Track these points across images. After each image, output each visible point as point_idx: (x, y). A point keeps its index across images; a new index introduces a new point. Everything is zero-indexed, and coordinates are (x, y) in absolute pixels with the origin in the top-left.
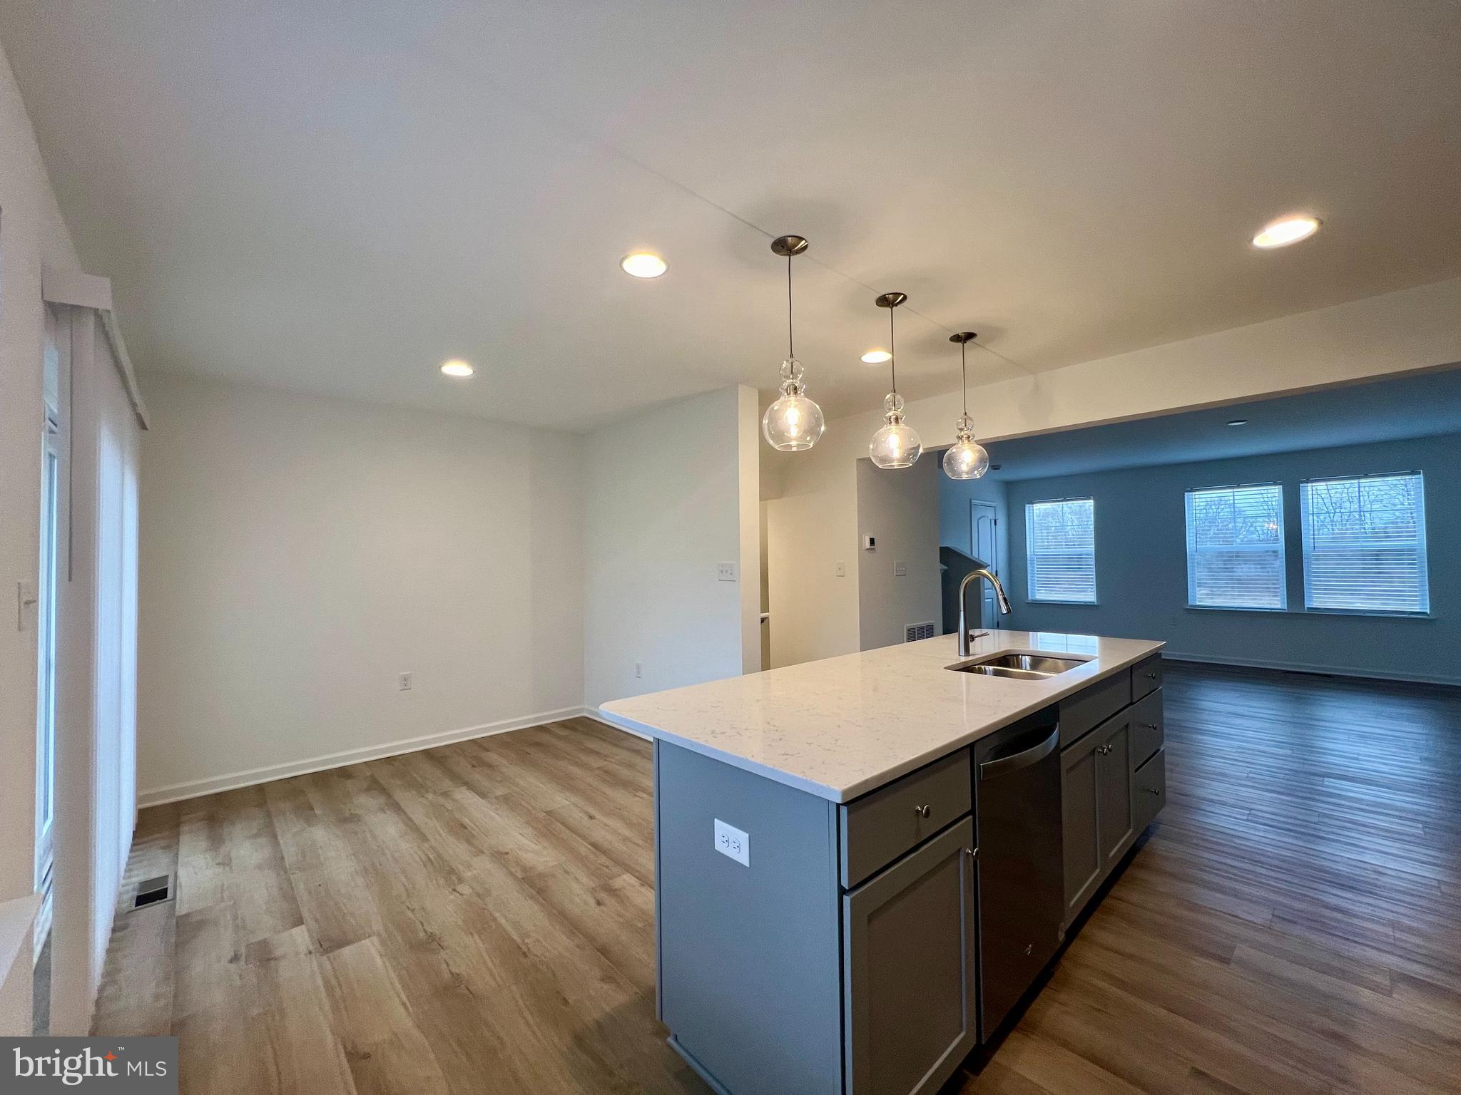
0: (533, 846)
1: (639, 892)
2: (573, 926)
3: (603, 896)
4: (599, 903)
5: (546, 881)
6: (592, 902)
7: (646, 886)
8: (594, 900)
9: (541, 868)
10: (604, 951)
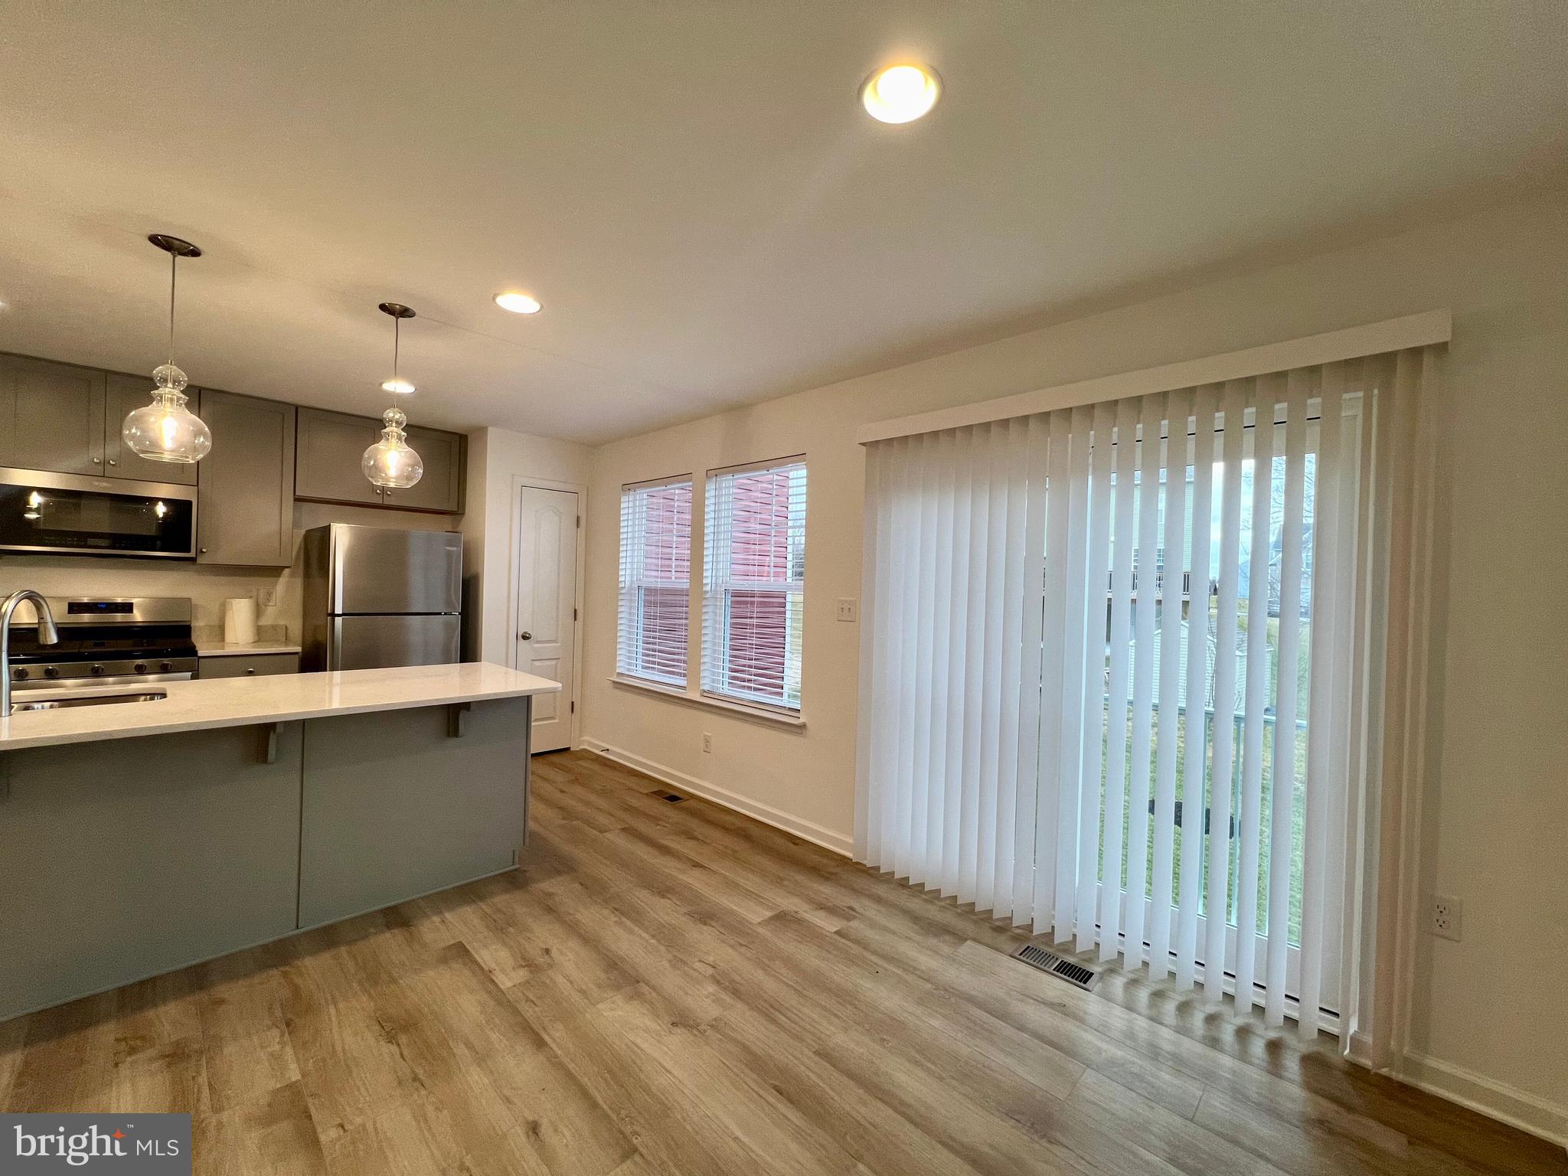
0: (639, 1041)
1: (498, 964)
2: (573, 929)
3: (541, 960)
4: (547, 951)
5: (609, 979)
6: (554, 953)
7: (486, 969)
8: (552, 956)
9: (619, 998)
10: (550, 910)
